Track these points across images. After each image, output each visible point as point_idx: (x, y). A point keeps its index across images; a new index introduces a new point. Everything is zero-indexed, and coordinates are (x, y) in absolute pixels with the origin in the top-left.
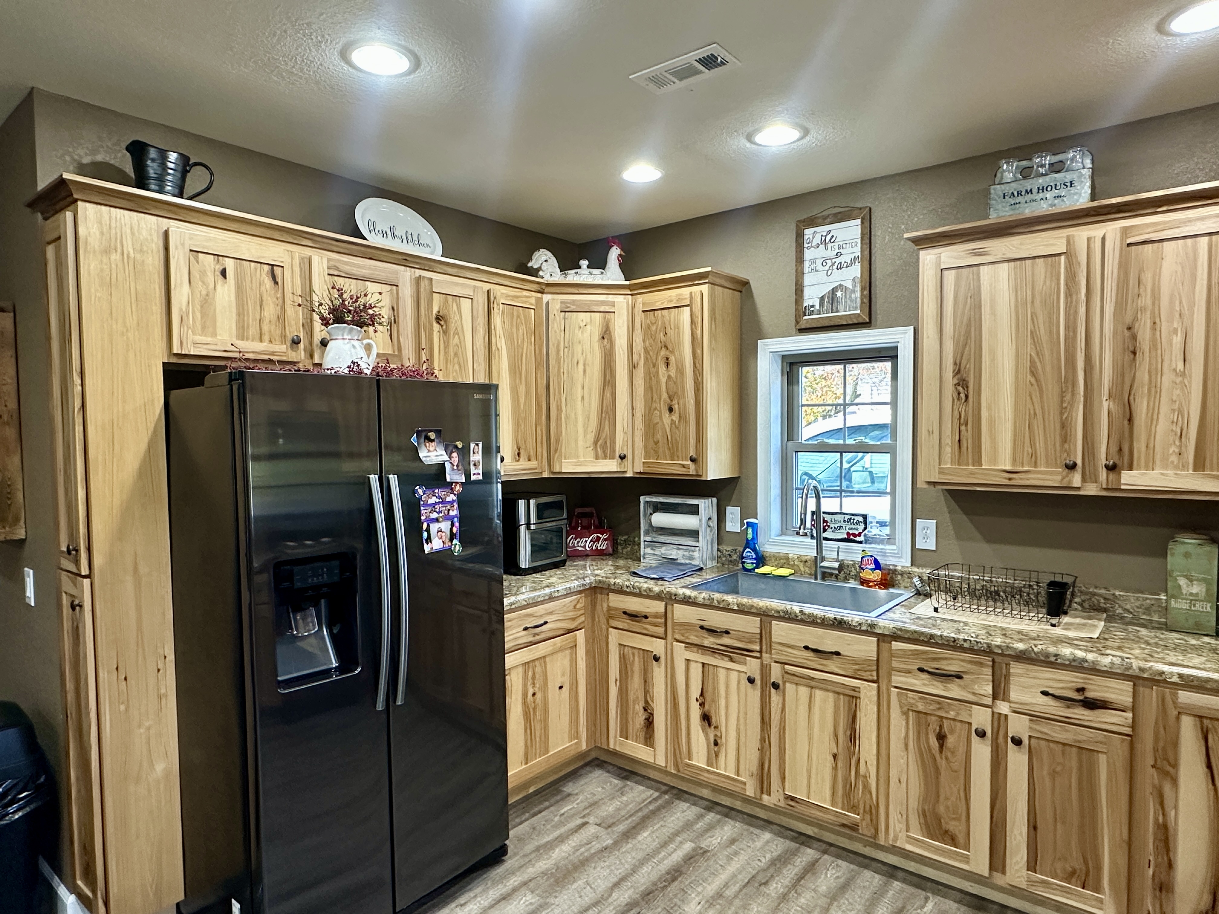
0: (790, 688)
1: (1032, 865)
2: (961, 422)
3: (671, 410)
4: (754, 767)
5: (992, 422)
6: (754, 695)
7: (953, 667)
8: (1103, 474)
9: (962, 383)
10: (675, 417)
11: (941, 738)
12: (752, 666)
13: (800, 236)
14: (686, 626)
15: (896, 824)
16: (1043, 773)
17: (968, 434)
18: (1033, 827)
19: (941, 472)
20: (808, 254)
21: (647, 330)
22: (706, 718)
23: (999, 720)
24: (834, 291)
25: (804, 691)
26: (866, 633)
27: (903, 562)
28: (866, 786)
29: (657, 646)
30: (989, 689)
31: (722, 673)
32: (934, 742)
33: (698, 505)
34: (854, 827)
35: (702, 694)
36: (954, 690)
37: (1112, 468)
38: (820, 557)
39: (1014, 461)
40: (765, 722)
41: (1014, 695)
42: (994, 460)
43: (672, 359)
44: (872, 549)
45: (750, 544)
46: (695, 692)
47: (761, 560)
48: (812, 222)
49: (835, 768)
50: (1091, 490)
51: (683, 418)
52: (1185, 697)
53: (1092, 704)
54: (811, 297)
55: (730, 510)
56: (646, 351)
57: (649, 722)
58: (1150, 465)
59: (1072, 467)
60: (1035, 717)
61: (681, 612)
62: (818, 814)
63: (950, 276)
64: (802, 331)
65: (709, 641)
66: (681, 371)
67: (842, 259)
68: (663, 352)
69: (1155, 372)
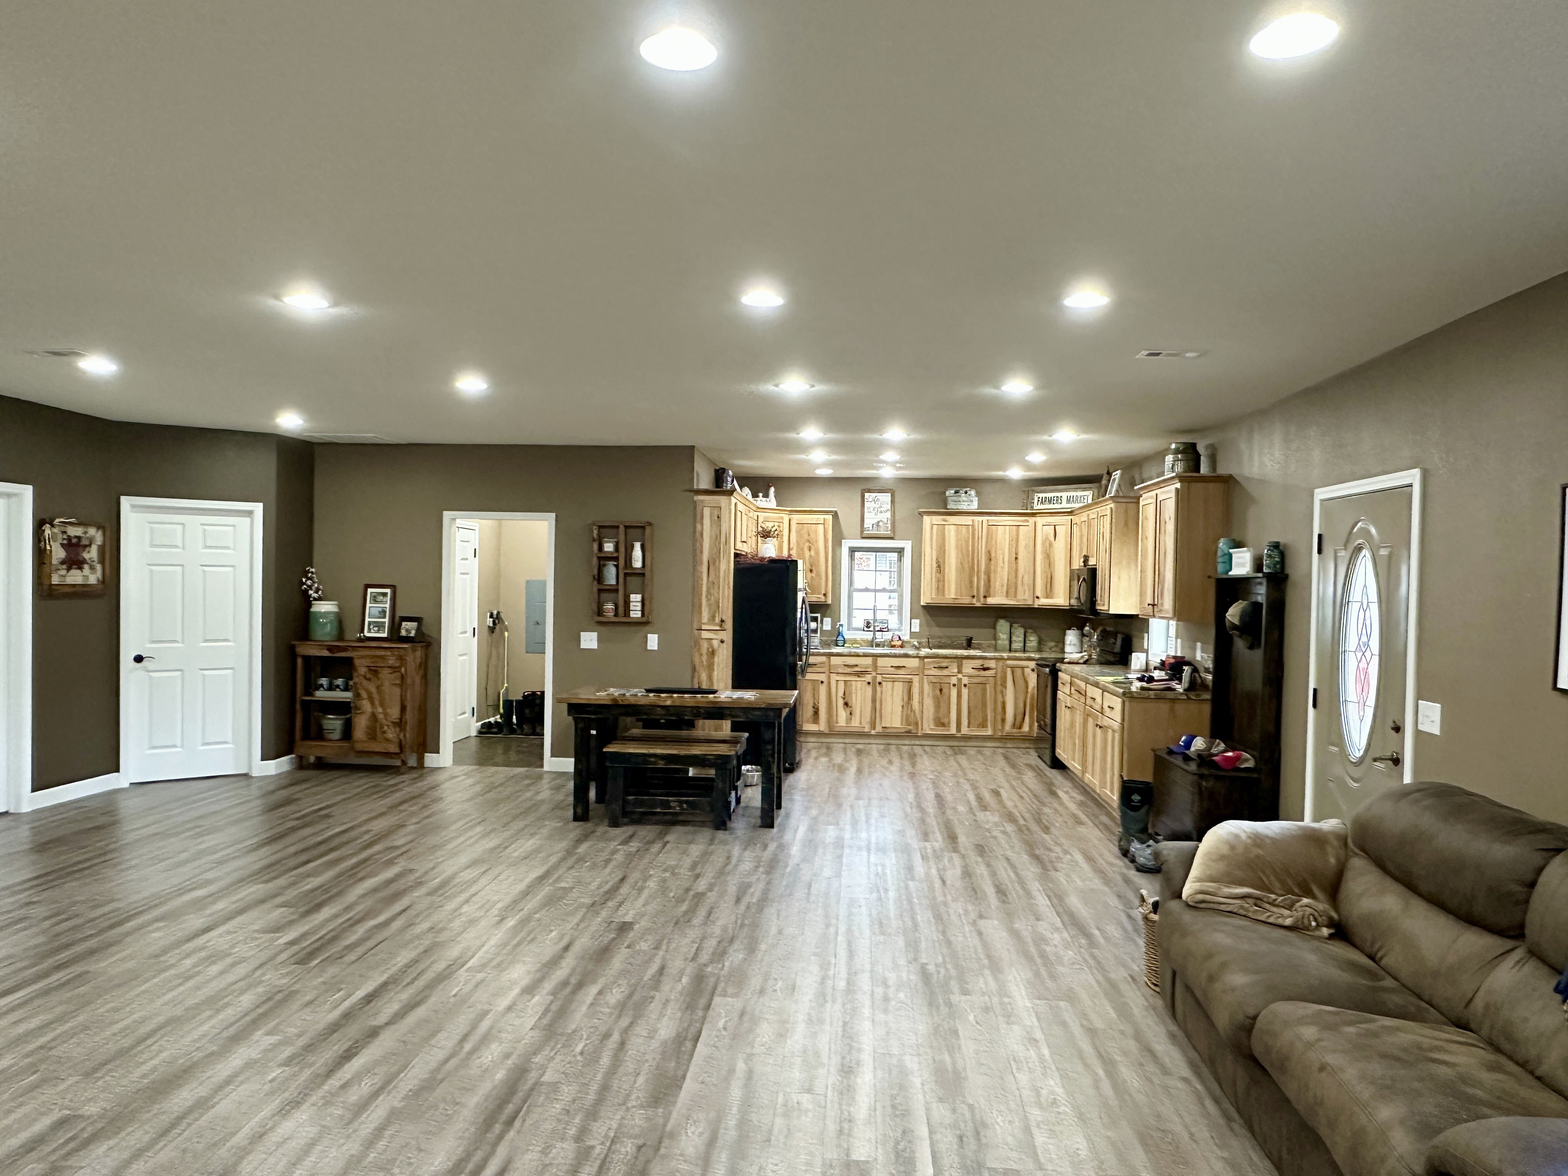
0: (884, 684)
2: (938, 580)
3: (811, 571)
4: (868, 719)
5: (949, 580)
6: (869, 689)
7: (944, 665)
8: (982, 599)
9: (939, 566)
10: (813, 575)
11: (941, 690)
12: (868, 678)
13: (863, 497)
14: (837, 666)
15: (925, 726)
16: (971, 694)
17: (941, 584)
18: (969, 712)
19: (932, 599)
20: (866, 504)
21: (798, 532)
22: (846, 704)
23: (960, 680)
24: (878, 522)
25: (890, 684)
26: (914, 657)
27: (906, 637)
28: (915, 715)
29: (822, 677)
30: (956, 670)
31: (854, 683)
32: (938, 692)
33: (818, 617)
34: (909, 732)
35: (844, 694)
36: (946, 672)
37: (985, 597)
38: (874, 638)
39: (956, 594)
40: (874, 701)
41: (964, 671)
42: (949, 594)
43: (813, 548)
44: (897, 633)
45: (839, 634)
46: (841, 694)
47: (845, 641)
48: (869, 491)
49: (902, 712)
50: (978, 605)
51: (818, 575)
53: (985, 669)
54: (868, 523)
56: (797, 542)
57: (816, 712)
58: (994, 596)
59: (973, 597)
60: (970, 677)
61: (835, 660)
62: (895, 730)
63: (935, 527)
64: (863, 538)
65: (849, 670)
66: (817, 553)
67: (882, 509)
68: (807, 544)
69: (996, 566)
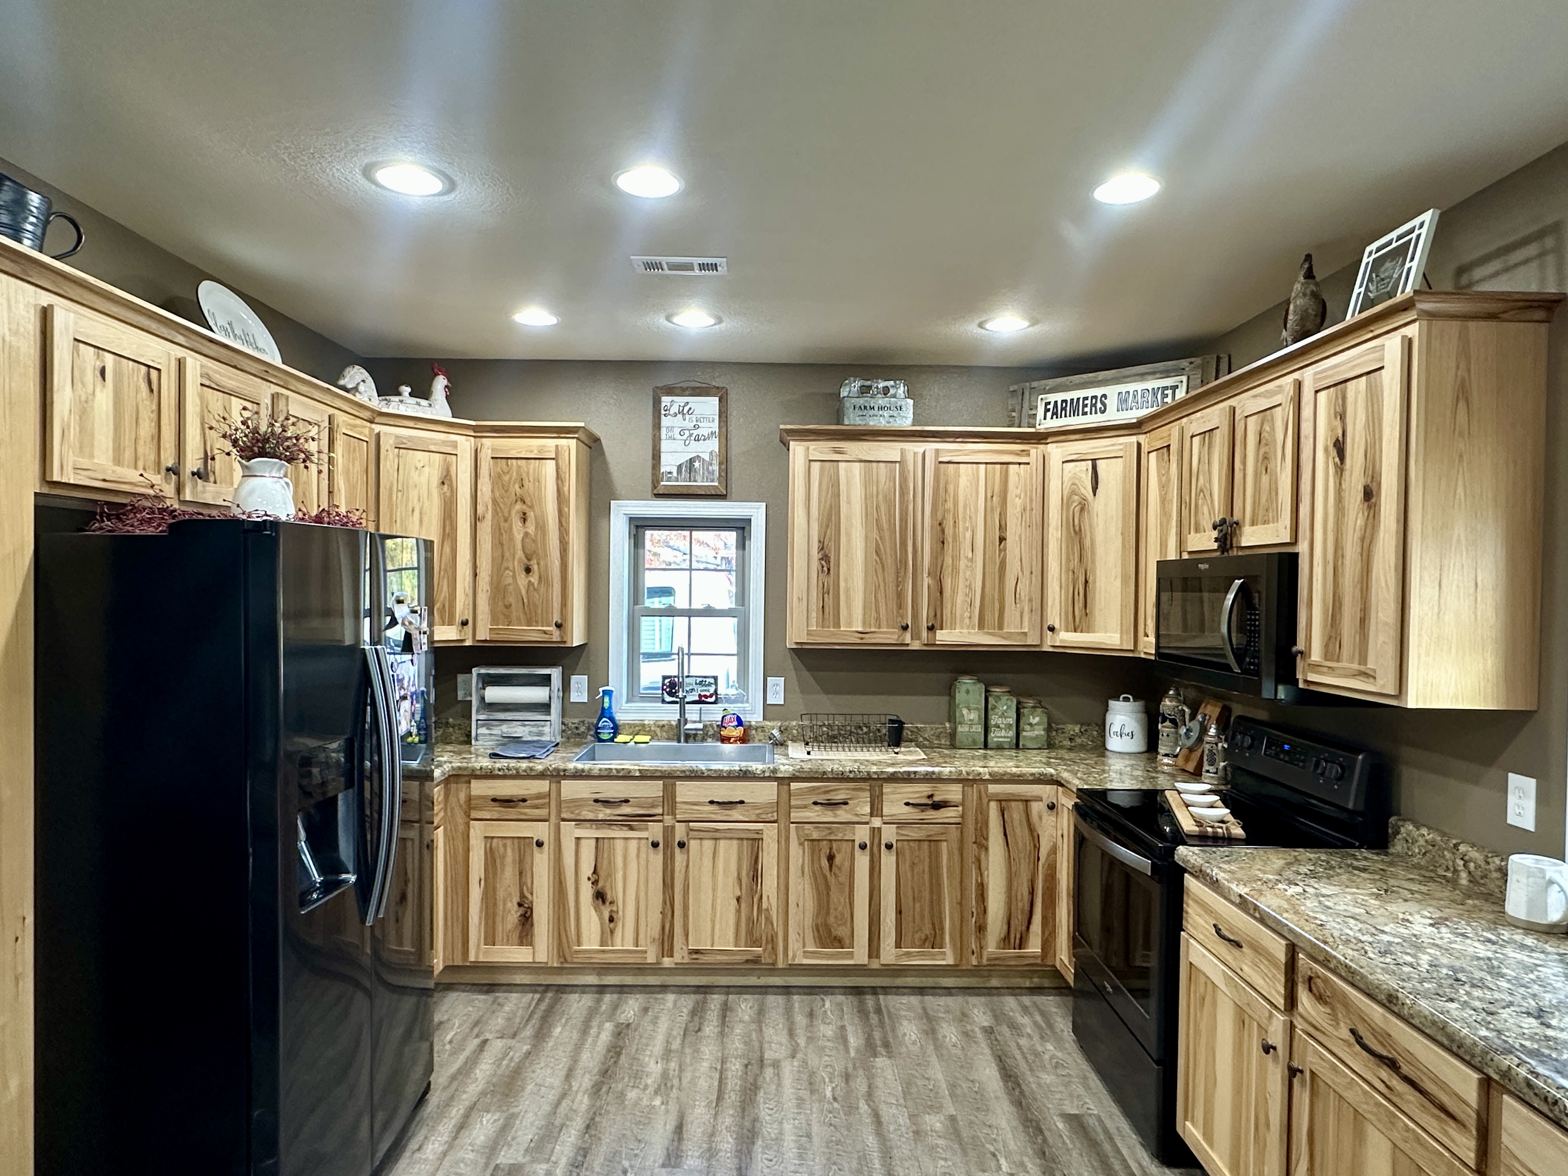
0: (693, 844)
1: (898, 945)
2: (824, 591)
3: (528, 570)
4: (655, 931)
5: (847, 591)
6: (657, 859)
7: (840, 796)
8: (924, 634)
9: (825, 558)
10: (534, 579)
11: (831, 858)
12: (655, 831)
13: (657, 403)
14: (577, 803)
15: (794, 945)
16: (905, 867)
17: (829, 601)
18: (899, 912)
19: (809, 633)
20: (665, 422)
21: (497, 479)
22: (600, 896)
23: (876, 833)
24: (691, 461)
25: (708, 844)
26: (769, 779)
27: (755, 717)
28: (768, 919)
29: (540, 831)
30: (867, 809)
31: (619, 845)
32: (825, 863)
33: (550, 675)
34: (756, 960)
35: (595, 872)
36: (842, 815)
37: (931, 629)
38: (683, 719)
39: (864, 624)
40: (668, 884)
41: (885, 811)
42: (850, 624)
43: (531, 515)
44: (733, 708)
45: (606, 713)
46: (587, 870)
47: (616, 730)
48: (671, 391)
49: (739, 911)
50: (916, 646)
51: (544, 579)
52: (993, 788)
53: (937, 806)
54: (669, 462)
55: (574, 679)
56: (495, 501)
57: (527, 919)
58: (953, 627)
59: (905, 628)
60: (901, 824)
61: (570, 789)
62: (720, 958)
63: (816, 466)
64: (659, 496)
65: (604, 813)
66: (541, 527)
67: (700, 432)
68: (519, 506)
69: (956, 558)
